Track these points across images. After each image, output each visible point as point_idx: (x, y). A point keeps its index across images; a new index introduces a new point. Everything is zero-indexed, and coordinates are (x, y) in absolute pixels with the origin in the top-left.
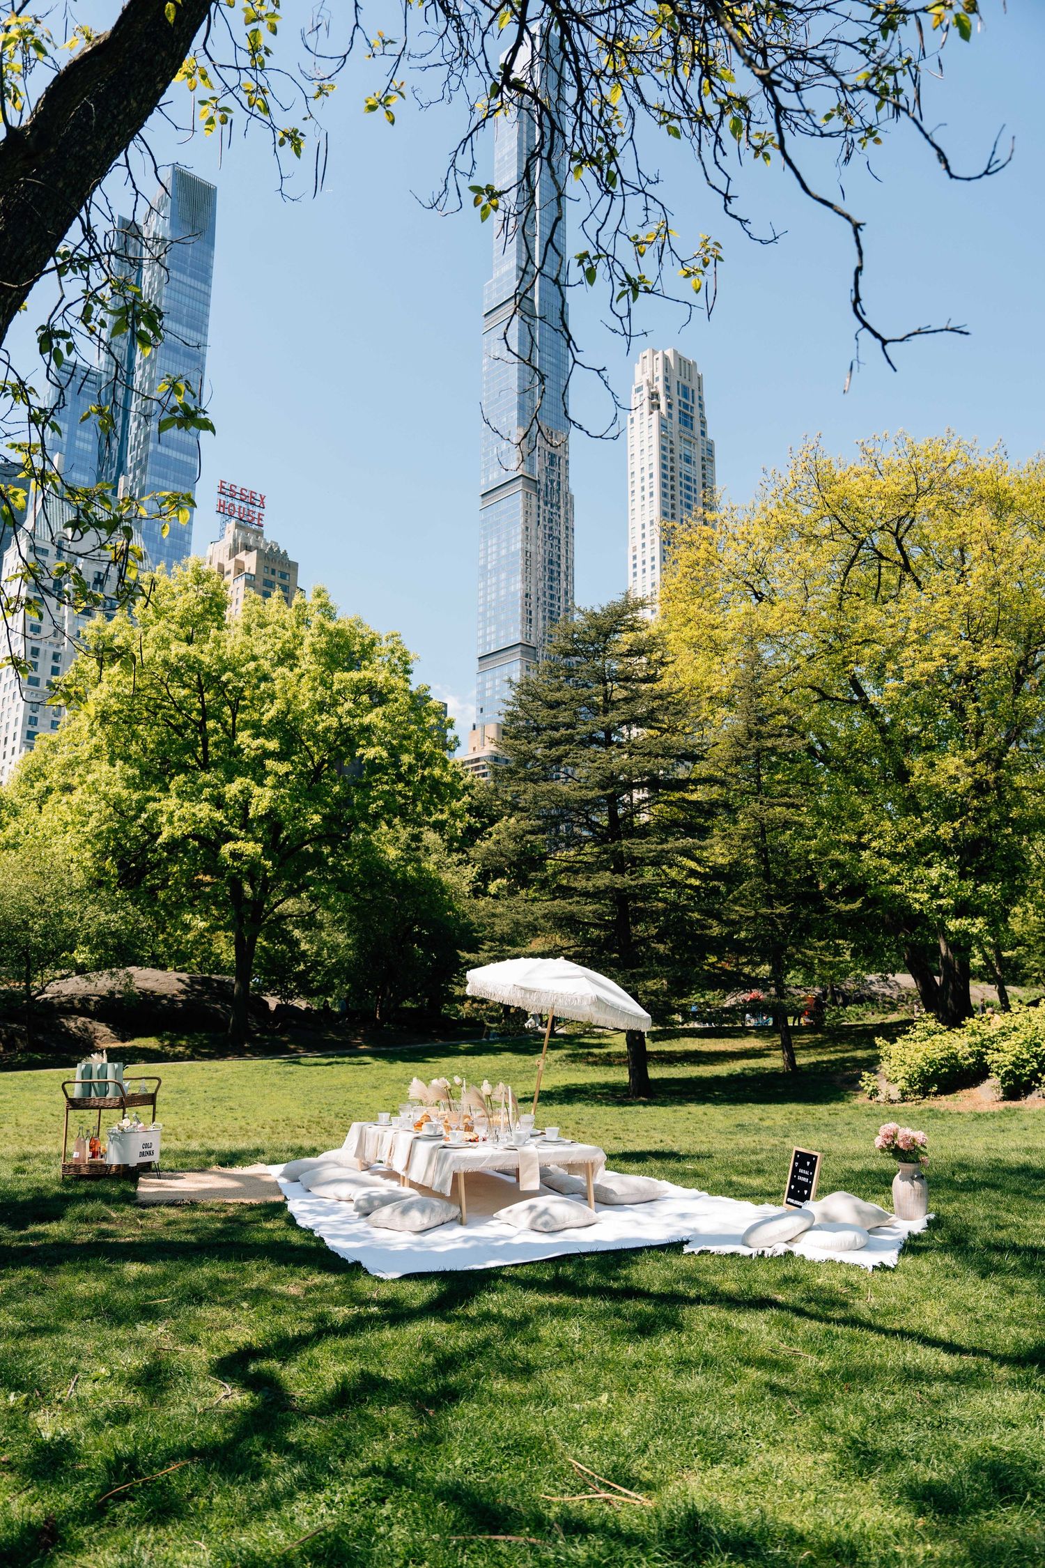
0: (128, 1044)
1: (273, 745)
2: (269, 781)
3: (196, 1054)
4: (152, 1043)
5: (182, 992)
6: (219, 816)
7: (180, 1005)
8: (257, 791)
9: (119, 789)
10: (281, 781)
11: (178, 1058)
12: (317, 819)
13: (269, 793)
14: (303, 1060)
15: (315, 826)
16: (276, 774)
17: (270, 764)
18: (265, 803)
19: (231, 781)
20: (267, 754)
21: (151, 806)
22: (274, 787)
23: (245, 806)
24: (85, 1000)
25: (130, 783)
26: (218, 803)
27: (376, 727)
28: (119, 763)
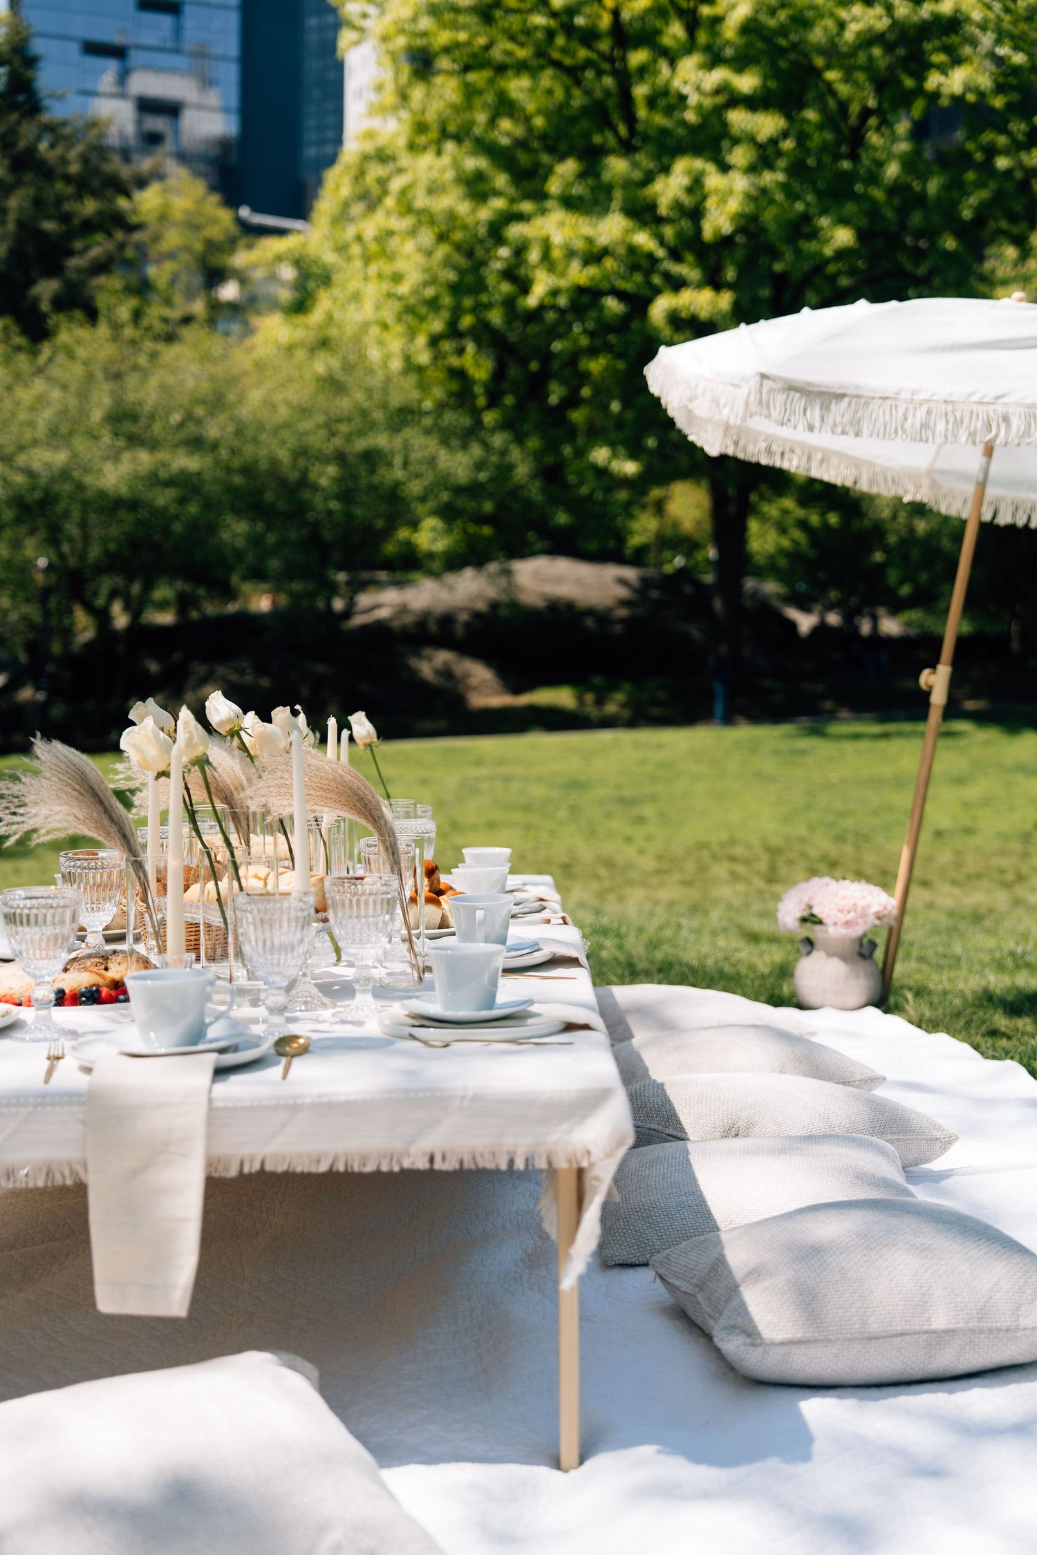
0: (524, 700)
1: (747, 83)
2: (740, 156)
3: (639, 717)
4: (562, 697)
5: (624, 603)
6: (643, 240)
7: (618, 628)
8: (714, 180)
9: (453, 201)
10: (766, 155)
11: (607, 723)
12: (843, 237)
13: (740, 183)
14: (834, 729)
15: (841, 254)
16: (752, 139)
17: (738, 118)
18: (734, 205)
19: (666, 170)
20: (735, 100)
21: (515, 231)
22: (752, 169)
23: (696, 214)
24: (447, 620)
25: (476, 187)
26: (643, 213)
27: (968, 19)
28: (450, 146)
